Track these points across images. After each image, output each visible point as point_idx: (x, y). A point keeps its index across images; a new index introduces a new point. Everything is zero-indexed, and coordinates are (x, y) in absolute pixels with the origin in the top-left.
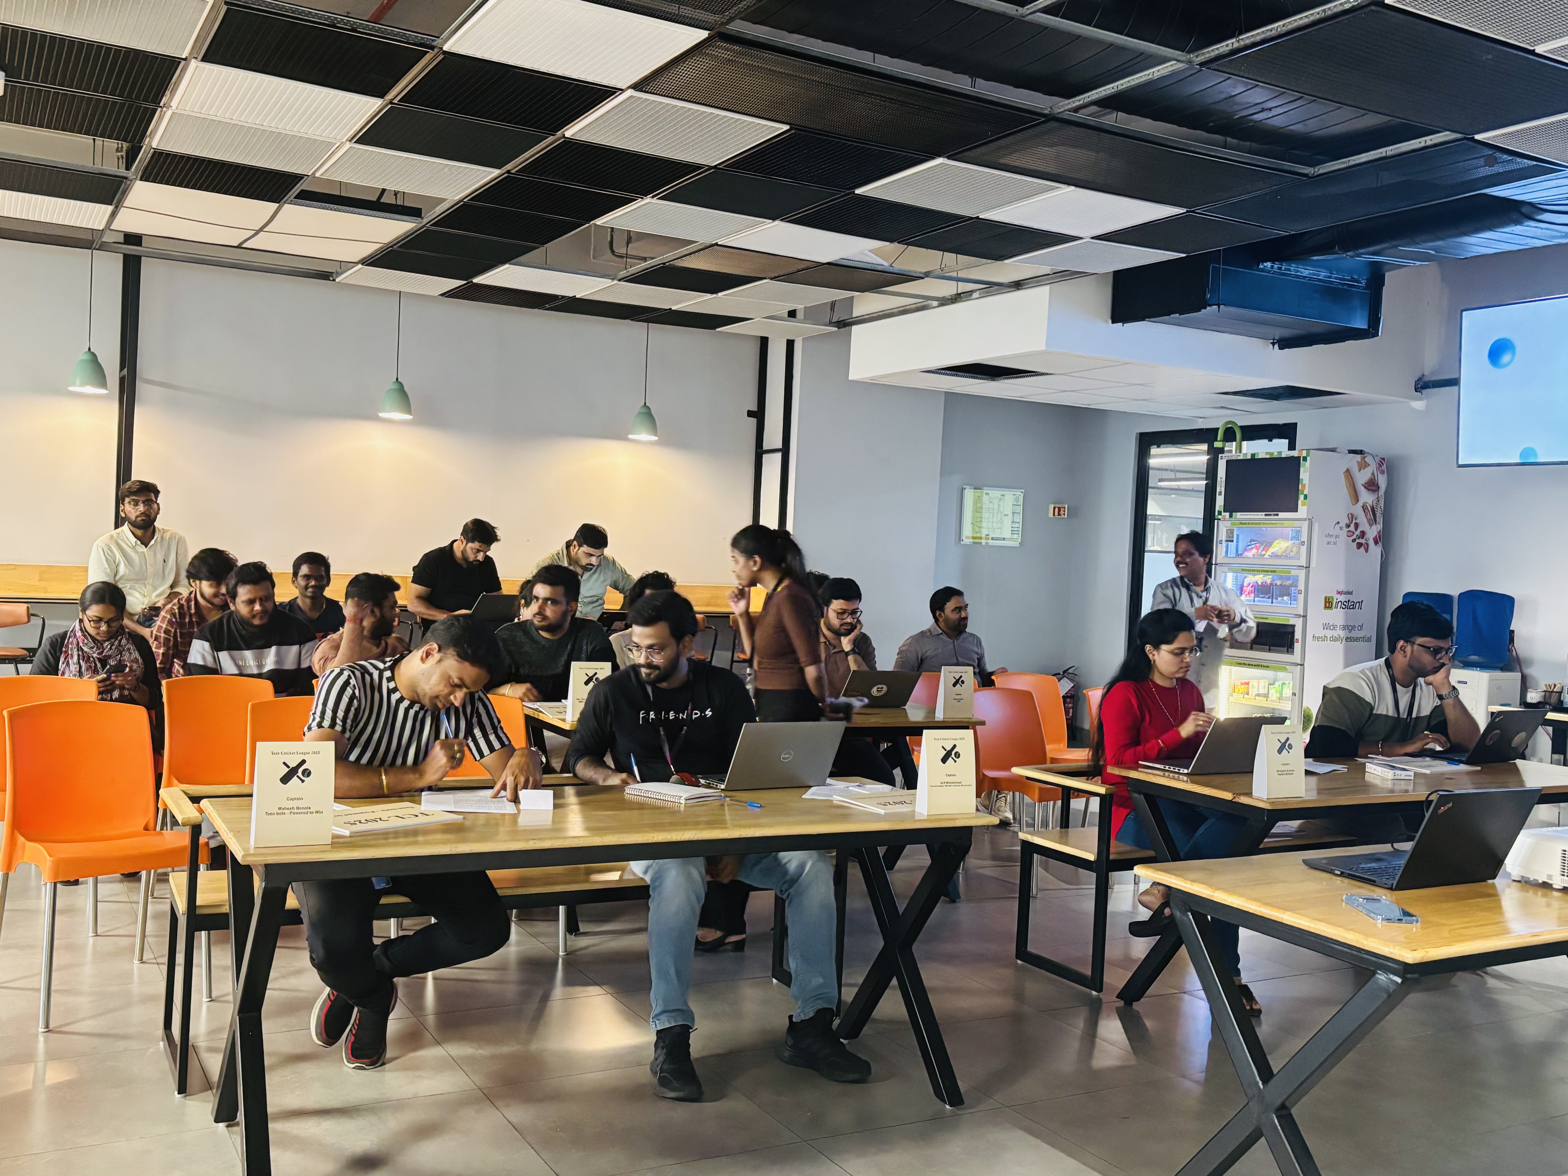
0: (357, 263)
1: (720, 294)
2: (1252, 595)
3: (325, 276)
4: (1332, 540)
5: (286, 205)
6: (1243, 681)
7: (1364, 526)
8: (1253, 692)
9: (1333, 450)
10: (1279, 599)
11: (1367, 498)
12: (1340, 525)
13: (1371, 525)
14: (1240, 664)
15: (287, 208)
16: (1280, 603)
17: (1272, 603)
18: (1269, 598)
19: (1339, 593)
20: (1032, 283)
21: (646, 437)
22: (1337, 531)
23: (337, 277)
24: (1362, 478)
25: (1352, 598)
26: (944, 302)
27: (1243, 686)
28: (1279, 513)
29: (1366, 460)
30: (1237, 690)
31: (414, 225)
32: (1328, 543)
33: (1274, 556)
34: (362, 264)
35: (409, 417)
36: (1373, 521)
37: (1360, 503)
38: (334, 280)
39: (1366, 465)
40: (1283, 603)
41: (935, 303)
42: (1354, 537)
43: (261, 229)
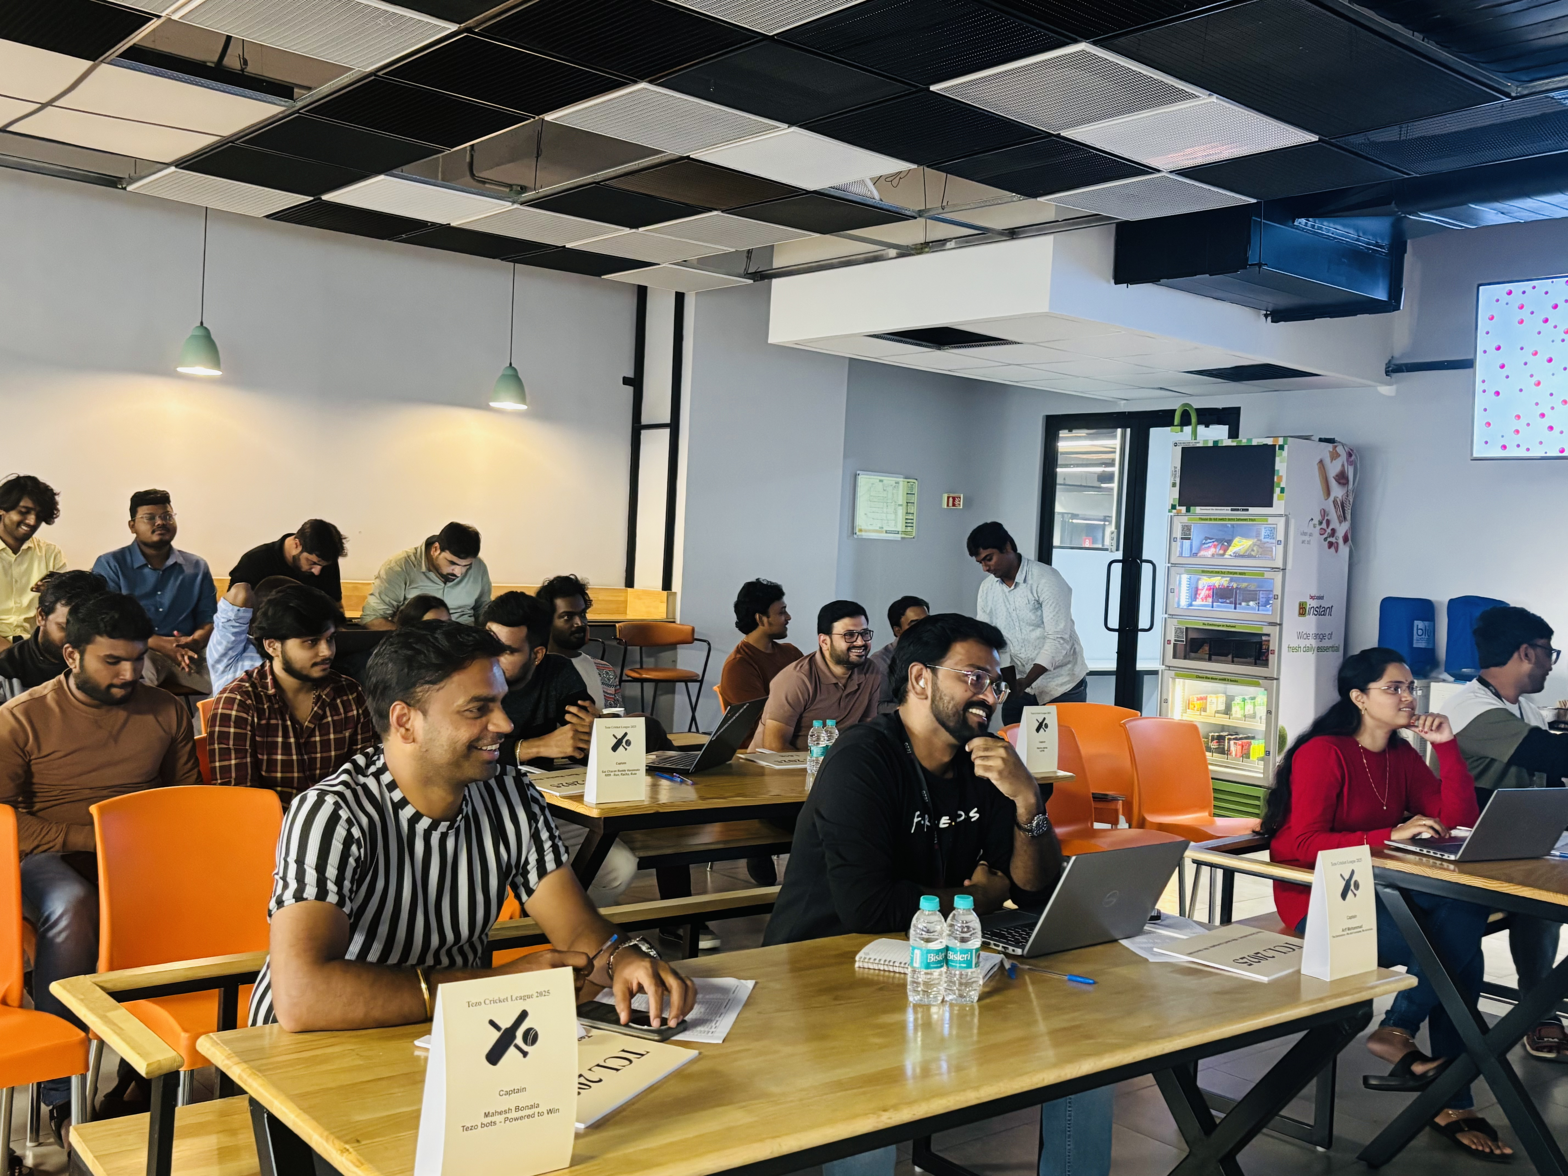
0: (168, 165)
1: (641, 229)
2: (1210, 600)
3: (113, 182)
4: (1307, 538)
5: (103, 65)
6: (1199, 696)
7: (1335, 524)
8: (1211, 709)
9: (1307, 438)
10: (1243, 604)
11: (1338, 492)
12: (1314, 522)
13: (1340, 522)
14: (1199, 677)
15: (105, 70)
16: (1244, 608)
17: (1235, 608)
18: (1231, 603)
19: (1312, 598)
20: (1031, 231)
21: (509, 404)
22: (1310, 529)
23: (129, 184)
24: (1334, 469)
25: (1325, 604)
26: (905, 252)
27: (1198, 702)
28: (1250, 508)
29: (1337, 449)
30: (1191, 706)
31: (283, 109)
32: (1303, 542)
33: (1237, 556)
34: (176, 166)
35: (217, 373)
36: (1343, 518)
37: (1332, 498)
38: (125, 189)
39: (1338, 455)
40: (1248, 609)
41: (893, 252)
42: (1325, 536)
43: (50, 103)
